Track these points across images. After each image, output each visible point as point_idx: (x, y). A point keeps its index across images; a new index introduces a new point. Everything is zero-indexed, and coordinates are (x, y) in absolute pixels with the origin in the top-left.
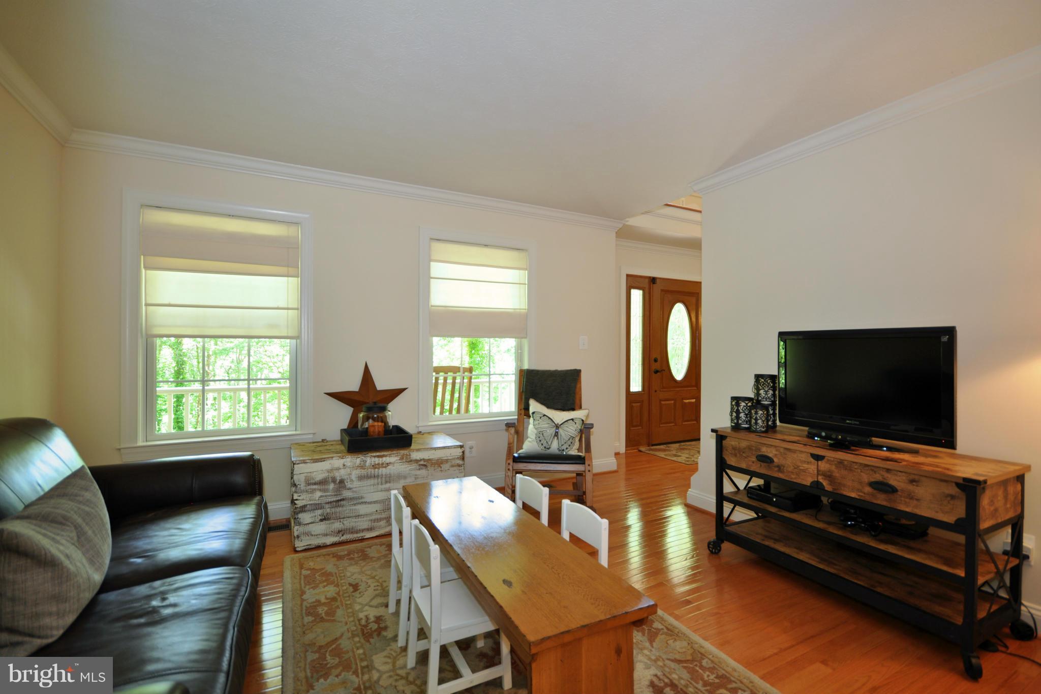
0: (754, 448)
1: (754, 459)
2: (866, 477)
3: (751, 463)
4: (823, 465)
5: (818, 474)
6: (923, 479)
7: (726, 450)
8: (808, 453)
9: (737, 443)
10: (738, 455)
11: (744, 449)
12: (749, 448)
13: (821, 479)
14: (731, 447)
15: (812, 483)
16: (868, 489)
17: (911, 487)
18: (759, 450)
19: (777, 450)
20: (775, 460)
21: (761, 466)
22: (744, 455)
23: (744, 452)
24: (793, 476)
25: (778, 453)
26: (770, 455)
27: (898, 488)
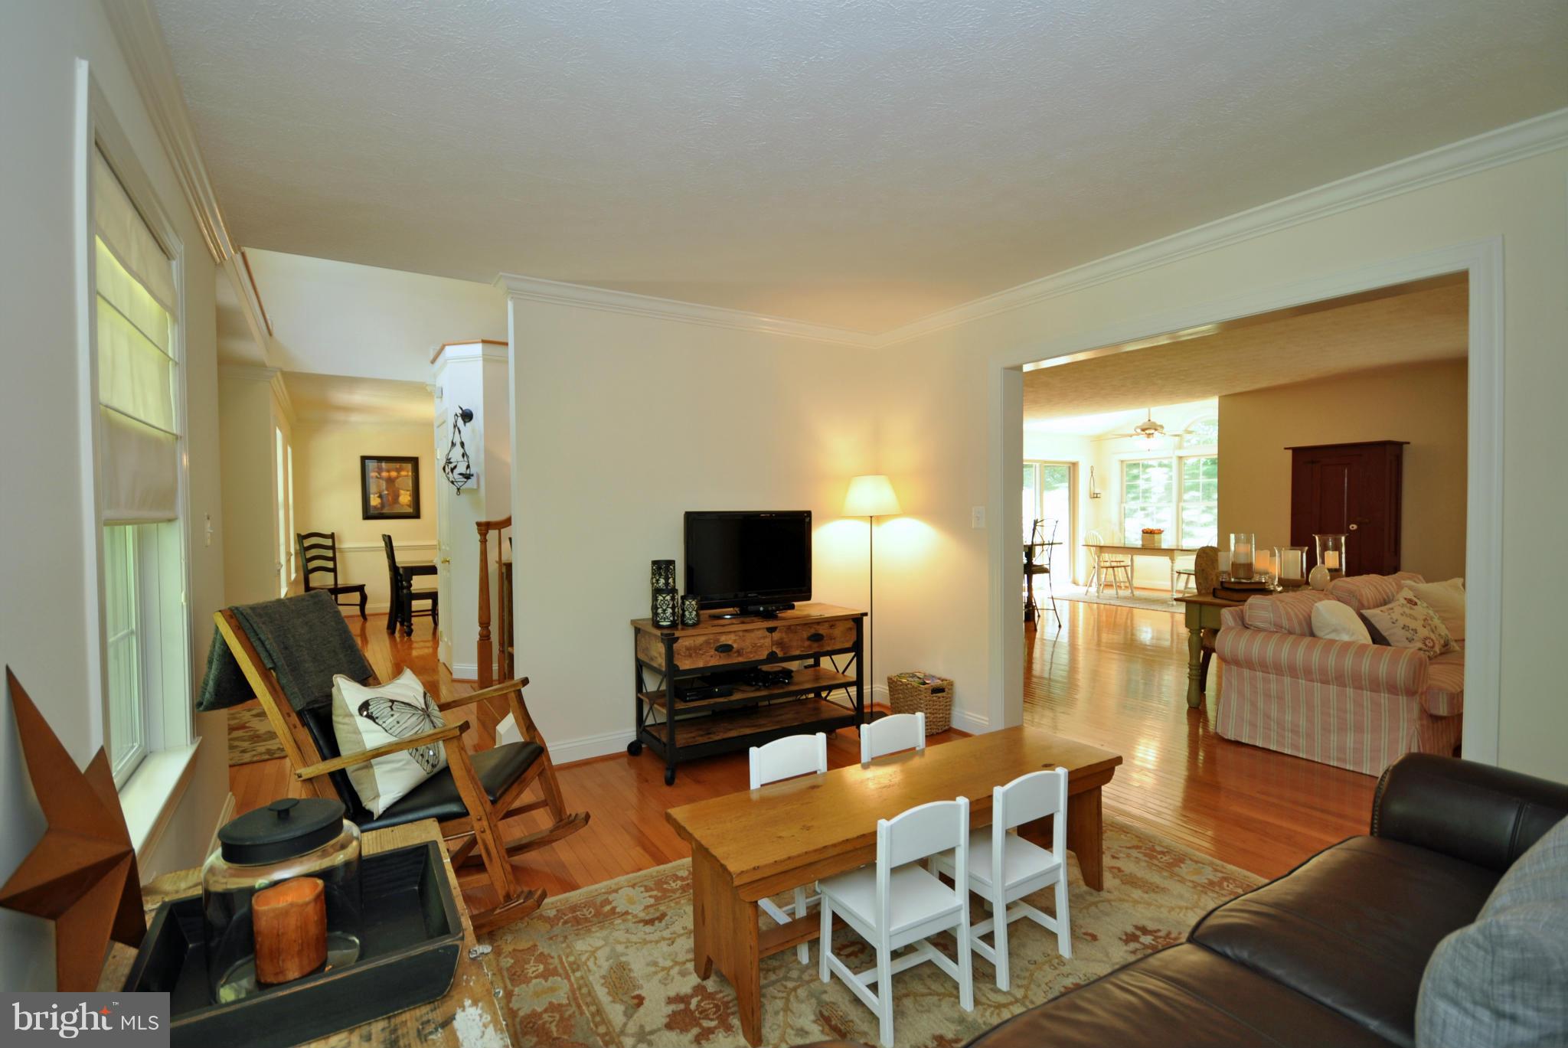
0: (712, 641)
1: (712, 652)
2: (805, 635)
3: (708, 658)
4: (776, 635)
5: (773, 645)
6: (837, 622)
7: (678, 654)
8: (763, 628)
9: (692, 642)
10: (694, 655)
11: (701, 645)
12: (707, 642)
13: (774, 649)
14: (684, 649)
15: (768, 655)
16: (807, 643)
17: (831, 631)
18: (718, 640)
19: (736, 636)
20: (735, 646)
21: (720, 657)
22: (701, 652)
23: (700, 650)
24: (752, 656)
25: (737, 638)
26: (730, 643)
27: (824, 634)
